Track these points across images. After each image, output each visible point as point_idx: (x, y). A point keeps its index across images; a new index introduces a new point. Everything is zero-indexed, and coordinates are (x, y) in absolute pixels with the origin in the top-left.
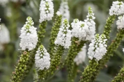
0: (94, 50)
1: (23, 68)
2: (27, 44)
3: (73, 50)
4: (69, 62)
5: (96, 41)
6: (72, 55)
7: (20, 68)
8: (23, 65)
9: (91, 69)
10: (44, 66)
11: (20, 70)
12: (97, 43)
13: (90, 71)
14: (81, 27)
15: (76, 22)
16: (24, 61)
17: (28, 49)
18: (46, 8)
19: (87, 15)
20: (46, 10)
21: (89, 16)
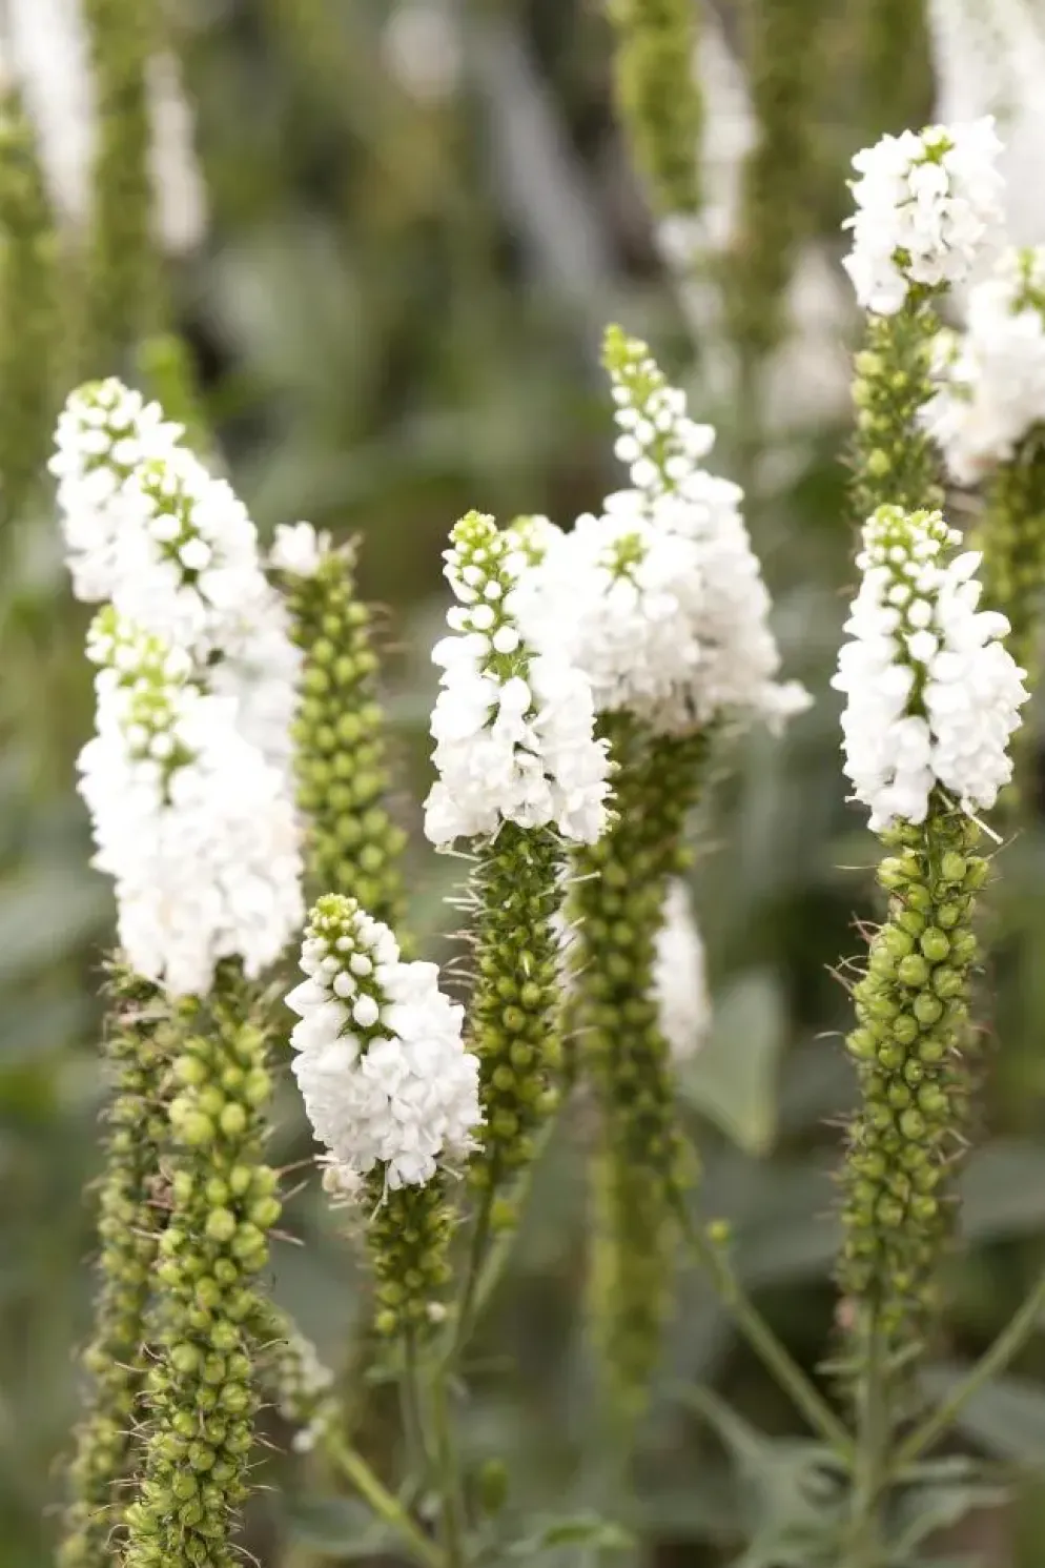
0: (916, 707)
1: (239, 1208)
2: (211, 898)
3: (616, 875)
4: (614, 1034)
5: (900, 594)
6: (623, 934)
7: (220, 1223)
8: (240, 1178)
9: (935, 944)
10: (426, 1125)
11: (225, 1250)
12: (920, 613)
13: (935, 966)
14: (620, 570)
15: (536, 558)
16: (233, 1117)
17: (236, 961)
18: (170, 527)
19: (617, 431)
20: (171, 551)
21: (646, 433)
